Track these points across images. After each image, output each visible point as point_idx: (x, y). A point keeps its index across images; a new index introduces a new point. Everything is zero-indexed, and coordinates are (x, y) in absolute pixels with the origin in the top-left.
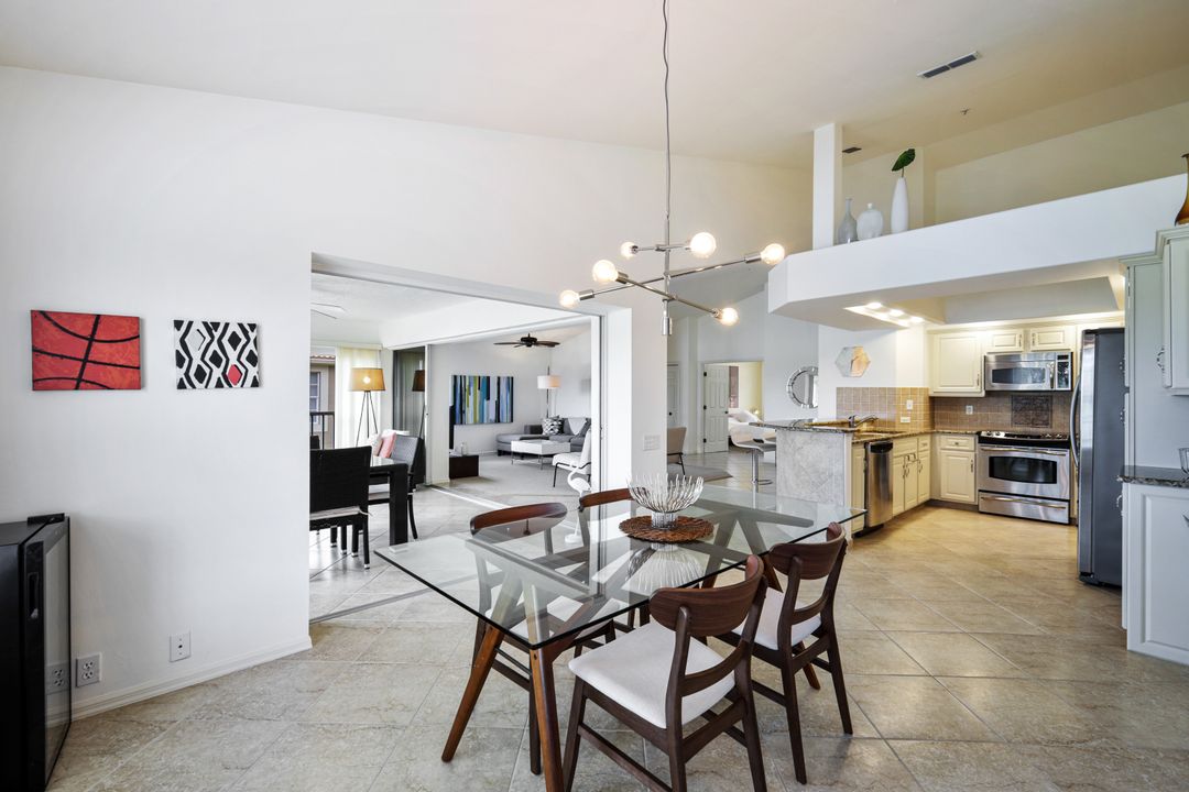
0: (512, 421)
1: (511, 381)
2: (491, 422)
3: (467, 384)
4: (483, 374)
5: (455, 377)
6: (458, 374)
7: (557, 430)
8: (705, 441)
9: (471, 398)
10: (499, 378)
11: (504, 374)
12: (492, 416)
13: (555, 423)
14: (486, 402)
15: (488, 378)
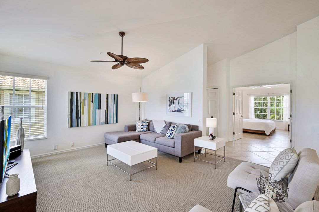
0: (117, 122)
1: (116, 97)
2: (102, 124)
3: (82, 98)
4: (96, 92)
5: (72, 93)
6: (75, 91)
7: (145, 129)
8: (234, 133)
9: (86, 109)
10: (108, 95)
11: (111, 93)
12: (103, 120)
13: (144, 124)
14: (97, 110)
15: (100, 95)
